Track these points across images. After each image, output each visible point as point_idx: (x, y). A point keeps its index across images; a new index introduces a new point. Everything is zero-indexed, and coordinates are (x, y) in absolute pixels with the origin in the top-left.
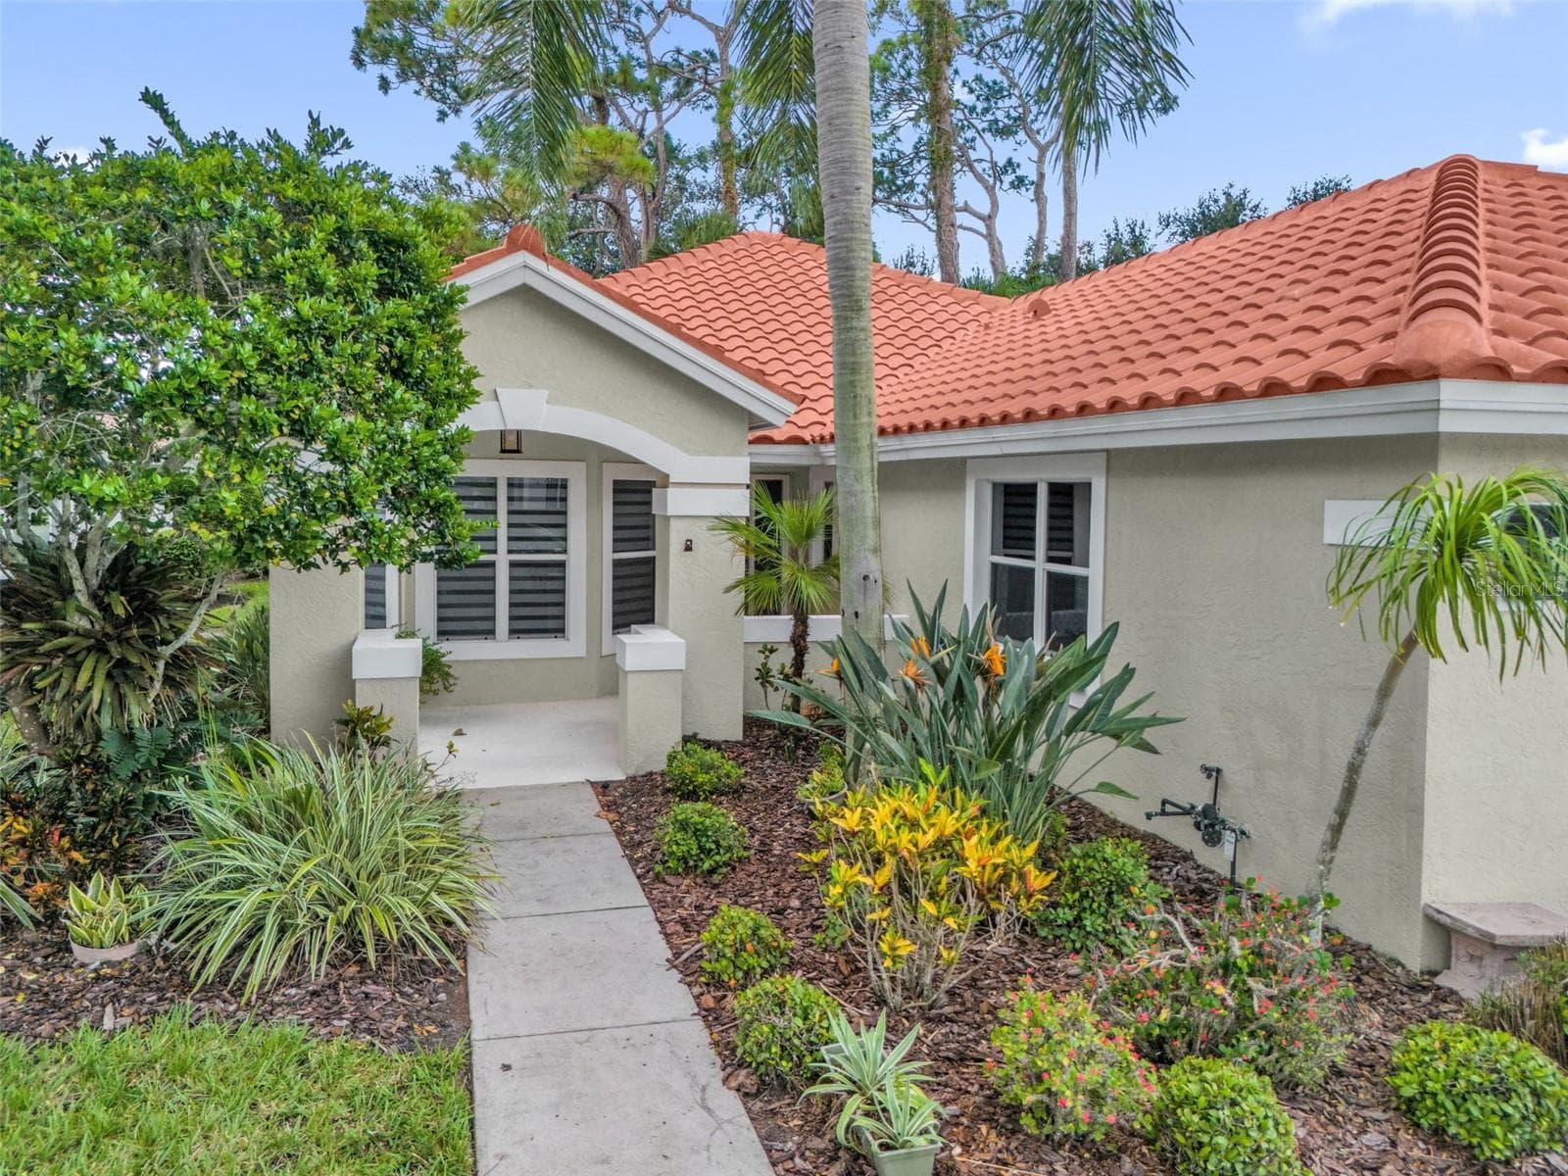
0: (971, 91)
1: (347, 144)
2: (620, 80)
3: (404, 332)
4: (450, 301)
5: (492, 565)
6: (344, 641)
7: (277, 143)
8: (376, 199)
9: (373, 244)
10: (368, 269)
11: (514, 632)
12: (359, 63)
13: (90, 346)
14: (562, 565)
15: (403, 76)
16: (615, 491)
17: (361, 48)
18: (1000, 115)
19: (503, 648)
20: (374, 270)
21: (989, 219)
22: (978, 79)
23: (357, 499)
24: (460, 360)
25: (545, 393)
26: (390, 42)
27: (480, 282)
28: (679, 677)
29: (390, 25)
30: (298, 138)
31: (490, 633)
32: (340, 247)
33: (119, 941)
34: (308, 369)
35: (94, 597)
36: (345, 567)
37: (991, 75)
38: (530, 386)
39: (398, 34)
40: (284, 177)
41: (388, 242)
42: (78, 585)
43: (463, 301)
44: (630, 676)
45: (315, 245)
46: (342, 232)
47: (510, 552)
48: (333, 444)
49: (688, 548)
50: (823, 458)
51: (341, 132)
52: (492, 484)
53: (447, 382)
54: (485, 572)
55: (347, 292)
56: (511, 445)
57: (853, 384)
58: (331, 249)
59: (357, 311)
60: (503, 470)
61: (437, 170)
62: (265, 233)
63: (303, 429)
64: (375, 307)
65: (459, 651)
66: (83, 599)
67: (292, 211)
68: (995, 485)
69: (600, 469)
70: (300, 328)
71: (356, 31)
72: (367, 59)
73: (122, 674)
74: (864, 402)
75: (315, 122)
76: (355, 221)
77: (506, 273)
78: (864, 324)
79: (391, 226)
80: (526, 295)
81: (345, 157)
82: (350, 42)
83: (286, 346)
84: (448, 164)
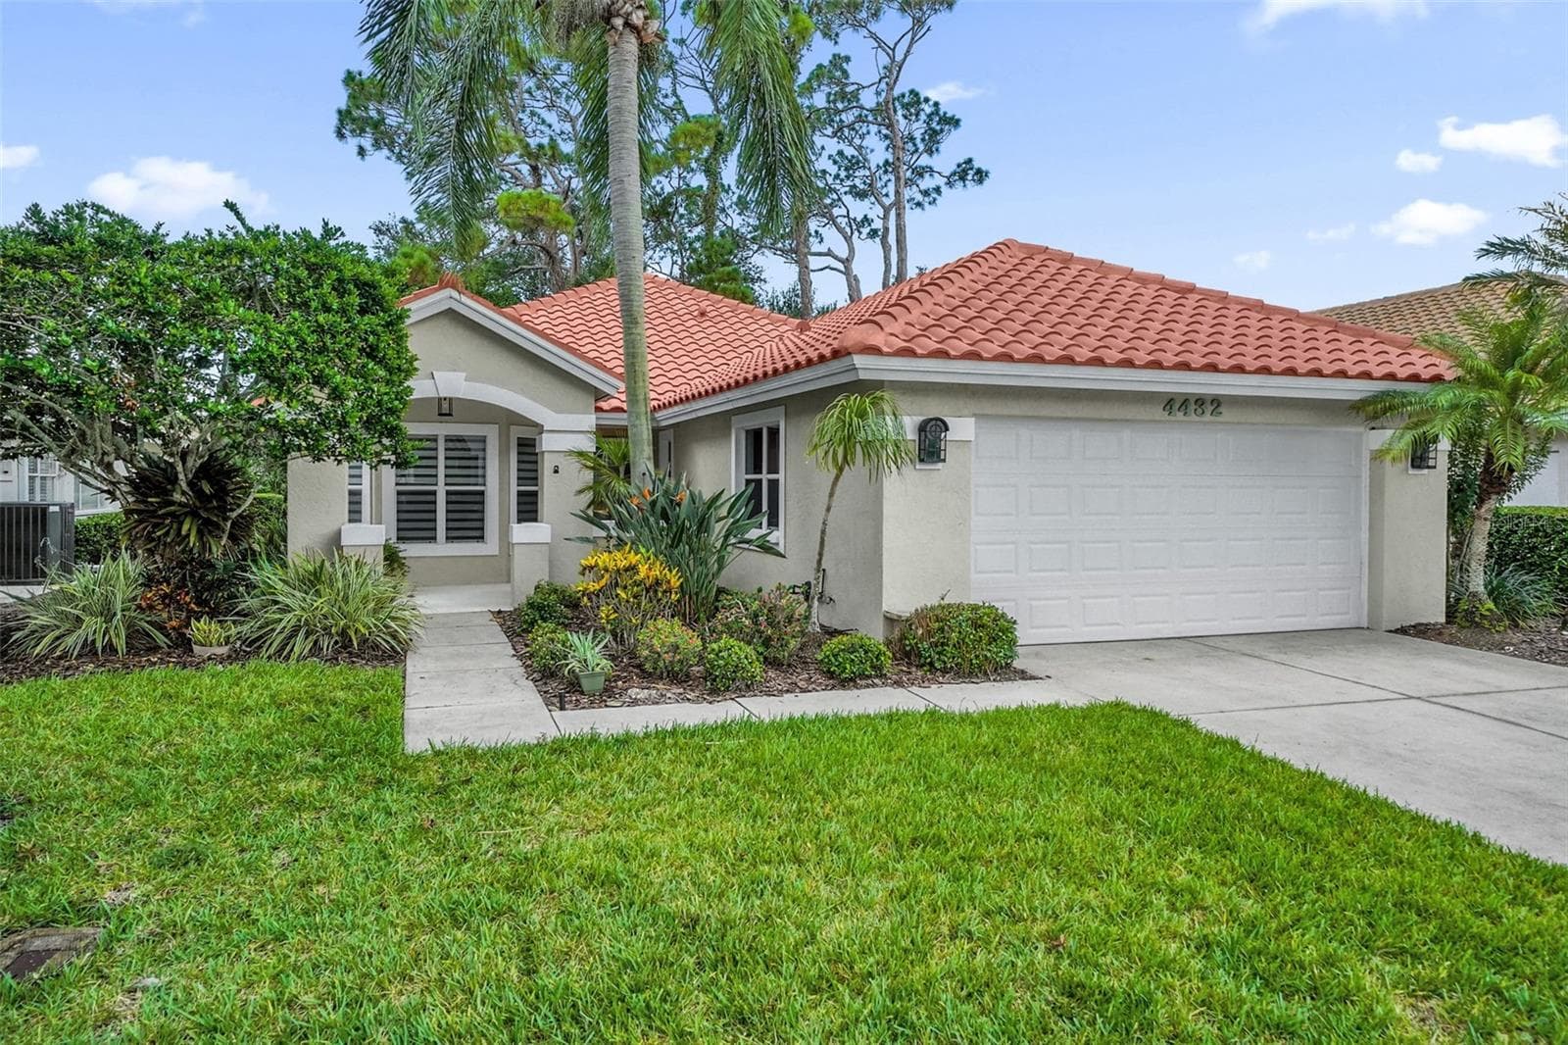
0: (835, 162)
1: (343, 234)
2: (550, 153)
3: (373, 333)
4: (400, 318)
5: (434, 493)
6: (336, 528)
7: (306, 234)
8: (356, 261)
9: (356, 286)
10: (355, 300)
11: (448, 539)
12: (341, 135)
13: (214, 337)
14: (482, 493)
15: (377, 145)
16: (519, 445)
17: (342, 124)
18: (857, 182)
19: (442, 548)
20: (358, 300)
21: (847, 262)
22: (840, 153)
23: (348, 419)
24: (407, 350)
25: (464, 374)
26: (367, 121)
27: (419, 307)
28: (546, 547)
29: (366, 108)
30: (317, 233)
31: (433, 539)
32: (340, 288)
33: (220, 645)
34: (323, 350)
35: (190, 484)
36: (340, 462)
37: (849, 151)
38: (455, 370)
39: (373, 114)
40: (307, 251)
41: (366, 284)
42: (181, 476)
43: (408, 317)
44: (516, 547)
45: (326, 289)
46: (340, 281)
47: (446, 484)
48: (335, 389)
49: (556, 472)
50: (658, 421)
51: (340, 229)
52: (434, 439)
53: (398, 362)
54: (430, 498)
55: (343, 311)
56: (445, 409)
57: (633, 364)
58: (334, 289)
59: (347, 322)
60: (442, 430)
61: (404, 220)
62: (299, 281)
63: (320, 381)
64: (357, 319)
65: (410, 550)
66: (184, 485)
67: (312, 268)
68: (747, 432)
69: (509, 428)
70: (320, 330)
71: (340, 112)
72: (347, 133)
73: (207, 528)
74: (640, 375)
75: (326, 224)
76: (348, 274)
77: (440, 301)
78: (638, 331)
79: (367, 276)
80: (451, 314)
81: (342, 240)
82: (334, 120)
83: (311, 339)
84: (412, 216)
